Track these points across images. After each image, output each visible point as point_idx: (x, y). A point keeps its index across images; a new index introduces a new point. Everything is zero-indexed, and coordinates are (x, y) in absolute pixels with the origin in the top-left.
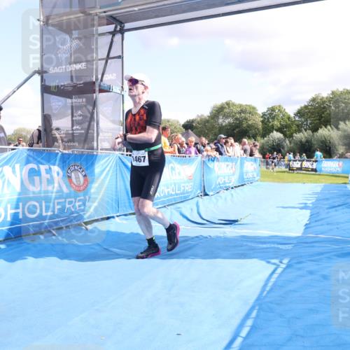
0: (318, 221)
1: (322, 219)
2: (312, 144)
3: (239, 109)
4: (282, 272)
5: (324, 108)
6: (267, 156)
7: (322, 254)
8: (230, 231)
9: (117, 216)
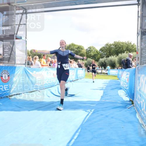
0: (106, 95)
3: (77, 47)
4: (91, 115)
5: (111, 48)
8: (71, 99)
9: (23, 93)
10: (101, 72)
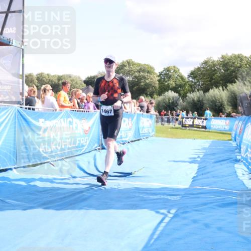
0: (205, 174)
1: (208, 173)
2: (203, 103)
3: (138, 68)
4: (170, 221)
5: (215, 70)
6: (162, 113)
7: (205, 204)
8: (123, 184)
9: (15, 168)
10: (191, 123)
